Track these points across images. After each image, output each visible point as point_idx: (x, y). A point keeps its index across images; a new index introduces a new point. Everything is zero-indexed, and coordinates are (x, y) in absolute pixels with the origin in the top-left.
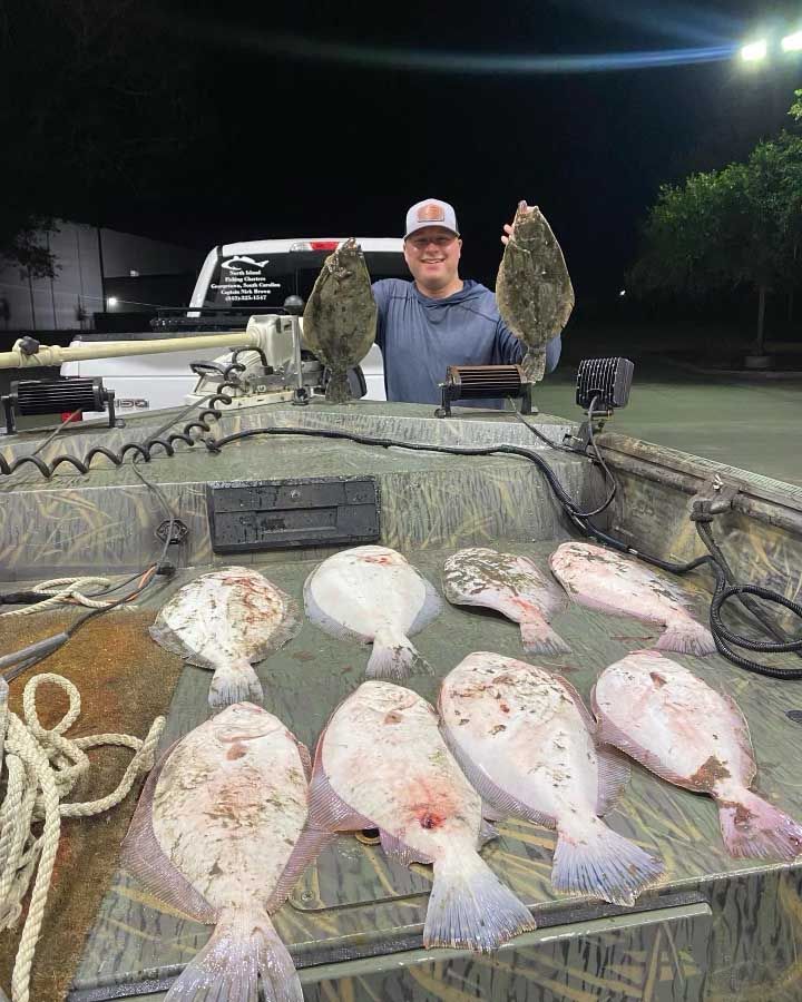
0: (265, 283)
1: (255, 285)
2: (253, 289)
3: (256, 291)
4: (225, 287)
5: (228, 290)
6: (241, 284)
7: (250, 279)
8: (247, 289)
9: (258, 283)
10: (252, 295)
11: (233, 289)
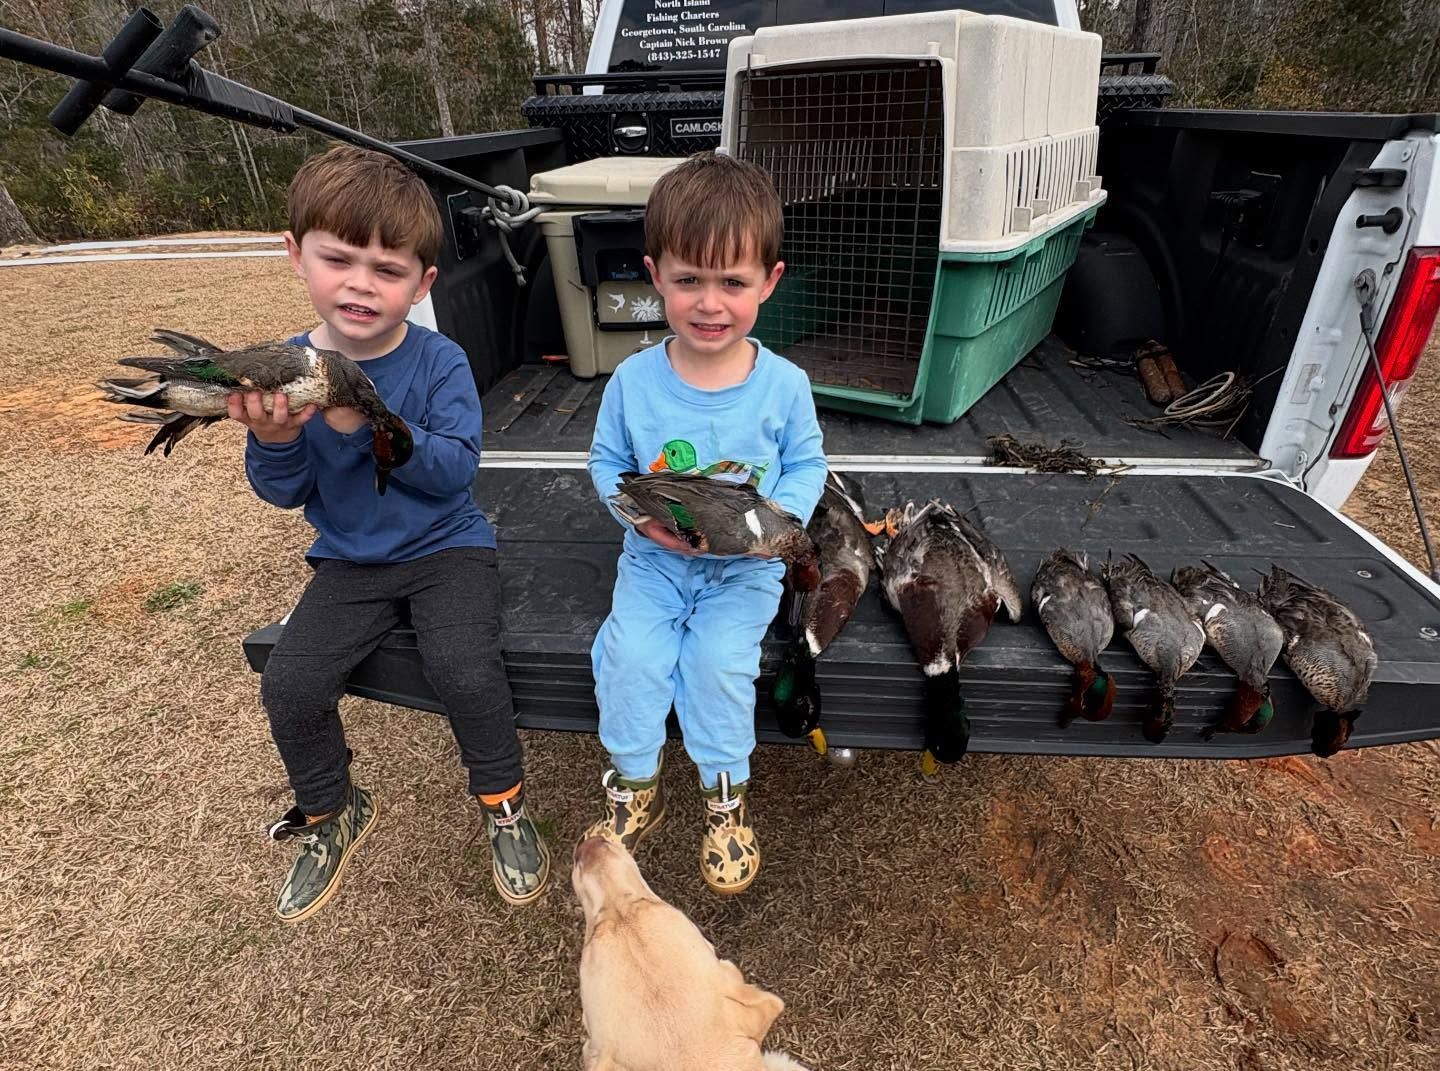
0: (717, 22)
1: (700, 28)
2: (696, 36)
3: (702, 41)
4: (646, 33)
5: (651, 39)
6: (675, 27)
7: (690, 16)
8: (686, 36)
9: (705, 22)
10: (695, 49)
11: (661, 38)
